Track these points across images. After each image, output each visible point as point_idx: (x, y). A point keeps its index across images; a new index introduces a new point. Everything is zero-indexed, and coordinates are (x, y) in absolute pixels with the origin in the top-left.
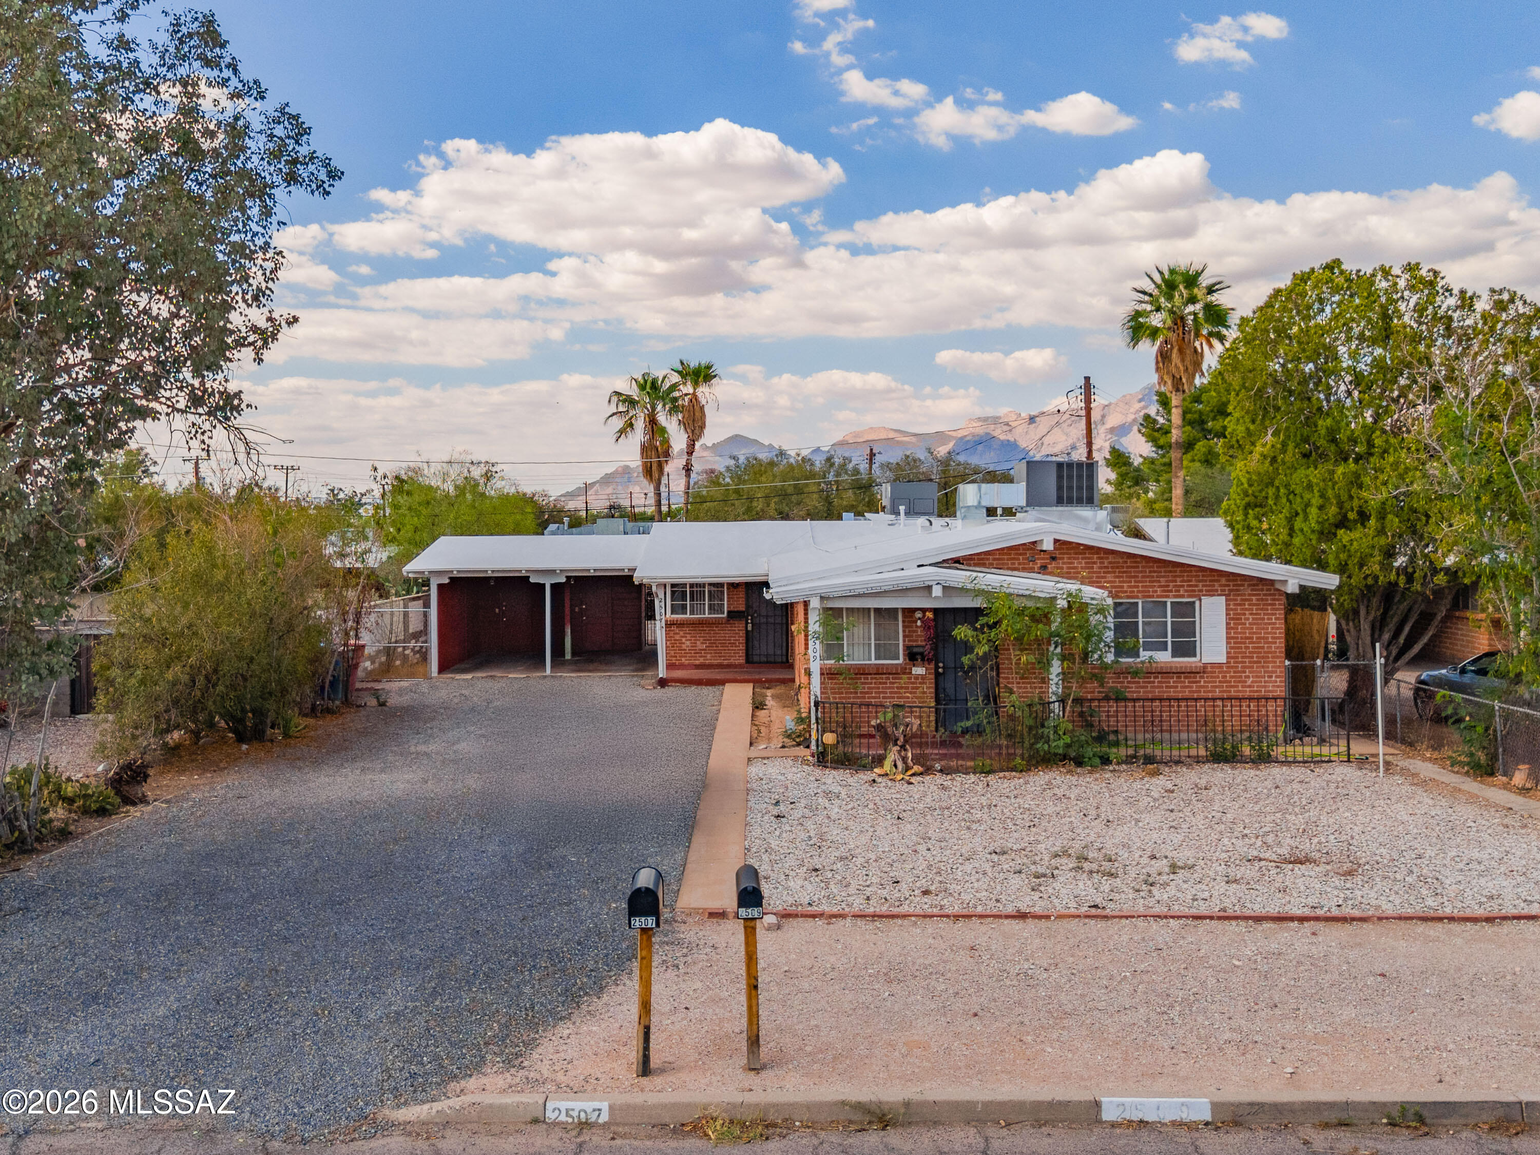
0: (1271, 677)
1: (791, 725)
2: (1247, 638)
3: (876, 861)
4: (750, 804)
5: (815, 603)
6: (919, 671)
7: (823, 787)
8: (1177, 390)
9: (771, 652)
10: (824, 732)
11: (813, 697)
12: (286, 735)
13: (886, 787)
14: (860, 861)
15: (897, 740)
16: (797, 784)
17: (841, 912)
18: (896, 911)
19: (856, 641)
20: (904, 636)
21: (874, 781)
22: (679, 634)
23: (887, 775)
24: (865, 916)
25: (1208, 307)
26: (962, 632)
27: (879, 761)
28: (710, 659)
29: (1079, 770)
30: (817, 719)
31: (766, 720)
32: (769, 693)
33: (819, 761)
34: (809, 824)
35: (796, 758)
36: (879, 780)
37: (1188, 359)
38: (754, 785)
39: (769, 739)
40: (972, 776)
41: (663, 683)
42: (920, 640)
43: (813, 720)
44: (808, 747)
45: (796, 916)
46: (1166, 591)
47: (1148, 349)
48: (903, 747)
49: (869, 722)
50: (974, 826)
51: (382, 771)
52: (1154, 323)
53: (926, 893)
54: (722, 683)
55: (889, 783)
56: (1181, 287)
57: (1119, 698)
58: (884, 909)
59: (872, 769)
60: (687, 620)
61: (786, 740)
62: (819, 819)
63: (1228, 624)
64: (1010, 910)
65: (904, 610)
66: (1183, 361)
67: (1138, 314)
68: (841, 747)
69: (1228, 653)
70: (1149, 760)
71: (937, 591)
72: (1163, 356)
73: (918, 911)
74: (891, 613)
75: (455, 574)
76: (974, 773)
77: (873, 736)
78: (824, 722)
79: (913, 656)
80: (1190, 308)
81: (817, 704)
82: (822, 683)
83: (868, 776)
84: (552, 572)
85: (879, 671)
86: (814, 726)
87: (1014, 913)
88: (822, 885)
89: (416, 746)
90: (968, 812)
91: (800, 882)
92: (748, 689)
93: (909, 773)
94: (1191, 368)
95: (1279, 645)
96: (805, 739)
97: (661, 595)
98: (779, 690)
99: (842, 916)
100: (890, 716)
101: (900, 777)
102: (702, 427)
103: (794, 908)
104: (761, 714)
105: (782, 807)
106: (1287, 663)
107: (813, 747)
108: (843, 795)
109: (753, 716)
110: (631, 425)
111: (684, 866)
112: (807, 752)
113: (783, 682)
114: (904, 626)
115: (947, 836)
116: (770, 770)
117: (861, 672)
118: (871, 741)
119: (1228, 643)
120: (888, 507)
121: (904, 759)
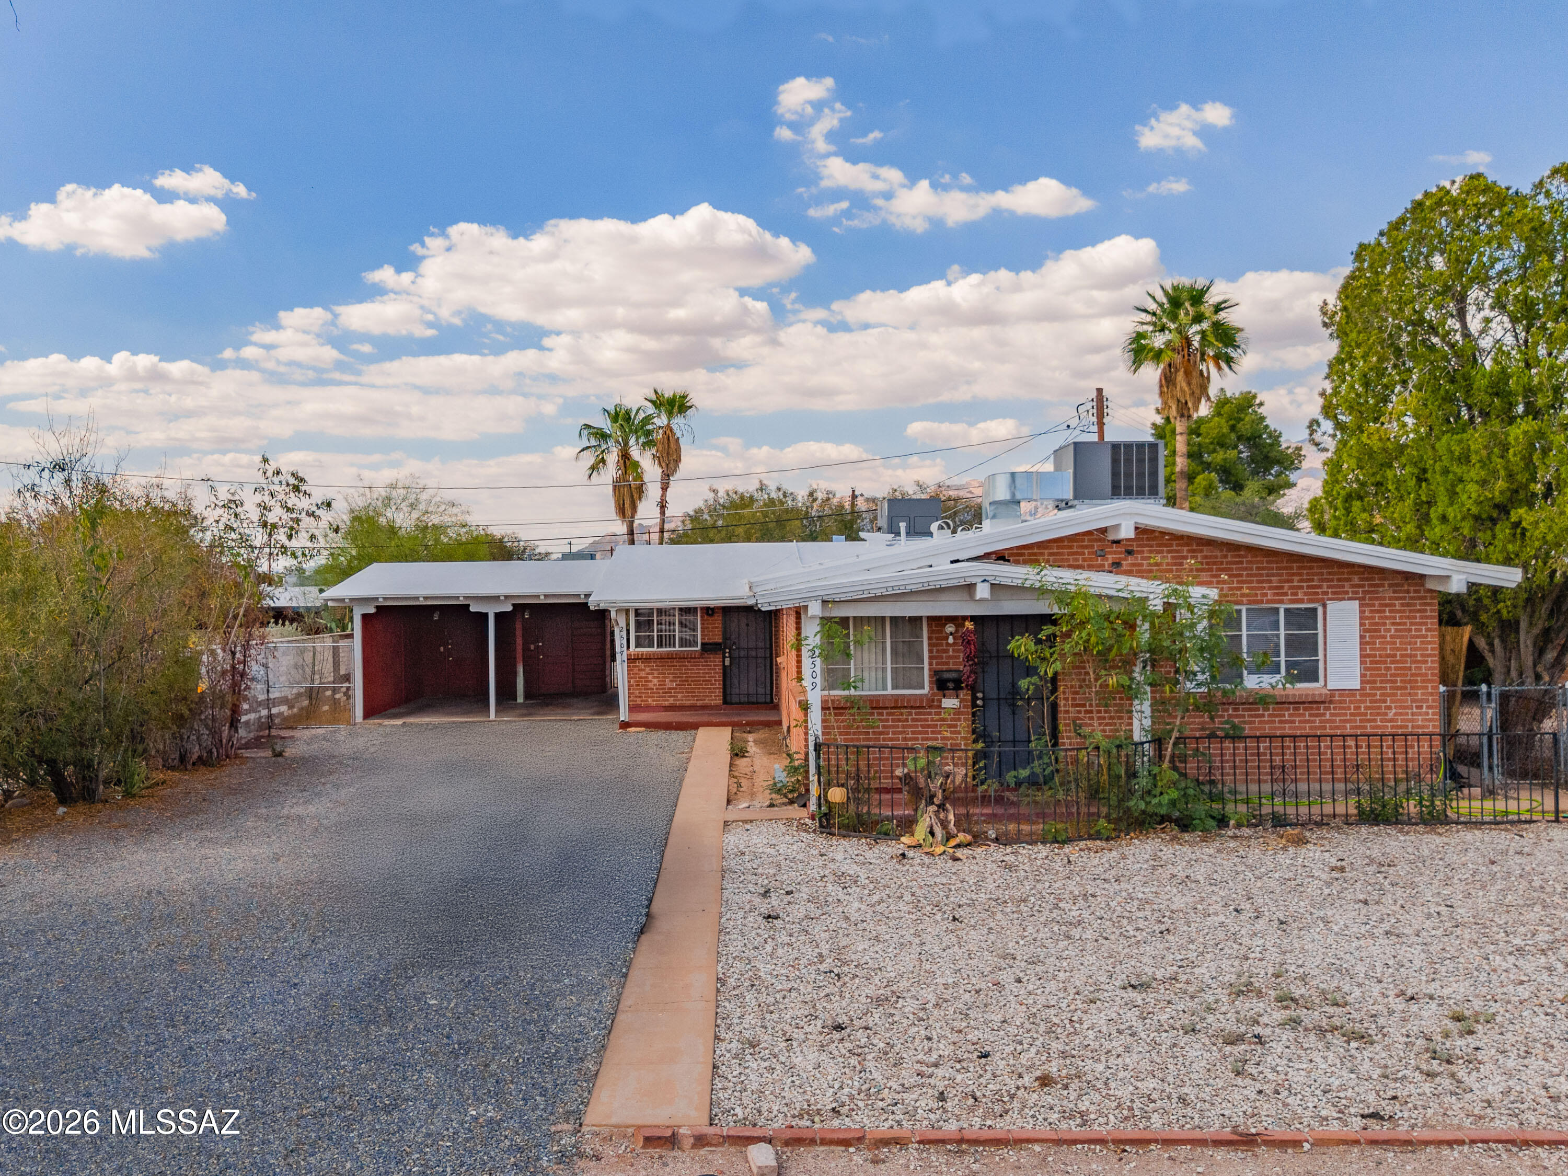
0: (1421, 707)
1: (781, 776)
2: (1388, 656)
3: (937, 1005)
4: (726, 894)
5: (815, 609)
6: (950, 703)
7: (831, 865)
8: (1182, 416)
9: (752, 690)
10: (829, 784)
11: (811, 740)
12: (128, 795)
13: (922, 865)
14: (910, 1006)
15: (932, 797)
16: (793, 860)
17: (897, 1132)
18: (1002, 1126)
19: (866, 665)
20: (931, 658)
21: (903, 855)
22: (645, 670)
23: (920, 846)
24: (943, 1142)
25: (1217, 325)
26: (1021, 645)
27: (908, 825)
28: (681, 699)
29: (1186, 836)
30: (818, 767)
31: (748, 770)
32: (751, 737)
33: (821, 826)
34: (817, 930)
35: (789, 821)
36: (910, 854)
37: (1194, 381)
38: (733, 863)
39: (753, 795)
40: (1041, 847)
41: (625, 725)
42: (956, 661)
43: (812, 769)
44: (804, 805)
45: (812, 1142)
46: (1279, 591)
47: (1151, 373)
48: (941, 807)
49: (892, 772)
50: (1076, 932)
51: (228, 843)
52: (1157, 345)
53: (1045, 1081)
54: (695, 726)
55: (927, 860)
56: (1187, 304)
57: (1235, 736)
58: (974, 1124)
59: (897, 838)
60: (654, 653)
61: (774, 796)
62: (835, 921)
63: (1361, 637)
64: (1215, 1127)
65: (931, 619)
66: (1189, 384)
67: (1140, 336)
68: (852, 807)
69: (1362, 676)
70: (1279, 821)
71: (983, 591)
72: (1168, 380)
73: (1044, 1131)
74: (915, 621)
75: (381, 602)
76: (1044, 843)
77: (900, 791)
78: (829, 772)
79: (942, 684)
80: (1196, 328)
81: (818, 747)
82: (823, 721)
83: (891, 848)
84: (495, 598)
85: (897, 704)
86: (813, 778)
87: (1227, 1133)
88: (854, 1061)
89: (292, 805)
90: (1056, 906)
91: (813, 1056)
92: (725, 734)
93: (953, 843)
94: (1198, 391)
95: (1432, 665)
96: (800, 795)
97: (622, 623)
98: (762, 734)
99: (899, 1142)
100: (922, 762)
101: (939, 849)
102: (678, 460)
103: (806, 1123)
104: (742, 763)
105: (774, 900)
106: (1442, 689)
107: (813, 807)
108: (863, 880)
109: (731, 765)
110: (603, 461)
111: (613, 1016)
112: (803, 813)
113: (767, 724)
114: (930, 645)
115: (1042, 953)
116: (755, 840)
117: (876, 705)
118: (896, 796)
119: (1362, 663)
120: (885, 526)
121: (944, 824)
